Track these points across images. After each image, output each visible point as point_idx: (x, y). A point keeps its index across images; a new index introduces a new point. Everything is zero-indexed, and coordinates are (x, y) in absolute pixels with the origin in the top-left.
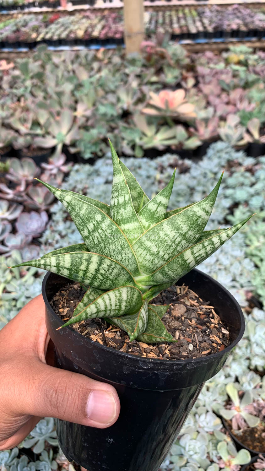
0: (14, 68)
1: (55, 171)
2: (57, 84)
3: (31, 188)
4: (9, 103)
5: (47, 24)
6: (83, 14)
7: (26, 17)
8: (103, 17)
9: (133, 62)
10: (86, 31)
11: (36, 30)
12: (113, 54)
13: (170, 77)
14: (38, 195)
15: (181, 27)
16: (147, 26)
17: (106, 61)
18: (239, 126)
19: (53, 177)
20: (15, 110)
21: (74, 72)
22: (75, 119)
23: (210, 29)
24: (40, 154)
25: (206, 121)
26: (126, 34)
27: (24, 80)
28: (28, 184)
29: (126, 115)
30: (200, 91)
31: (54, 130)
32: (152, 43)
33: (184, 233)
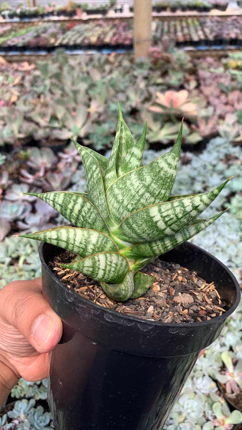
0: (35, 69)
1: (70, 160)
2: (73, 84)
3: (49, 174)
4: (30, 98)
5: (64, 31)
6: (96, 22)
7: (46, 25)
8: (114, 26)
9: (141, 65)
10: (99, 38)
11: (54, 35)
12: (123, 58)
13: (174, 79)
14: (55, 180)
15: (184, 35)
16: (154, 33)
17: (117, 64)
18: (236, 125)
19: (68, 165)
20: (35, 105)
21: (88, 73)
22: (89, 115)
23: (211, 37)
24: (57, 144)
25: (207, 119)
26: (135, 40)
27: (44, 80)
28: (46, 171)
29: (134, 112)
30: (201, 92)
31: (70, 124)
32: (159, 48)
33: (147, 185)
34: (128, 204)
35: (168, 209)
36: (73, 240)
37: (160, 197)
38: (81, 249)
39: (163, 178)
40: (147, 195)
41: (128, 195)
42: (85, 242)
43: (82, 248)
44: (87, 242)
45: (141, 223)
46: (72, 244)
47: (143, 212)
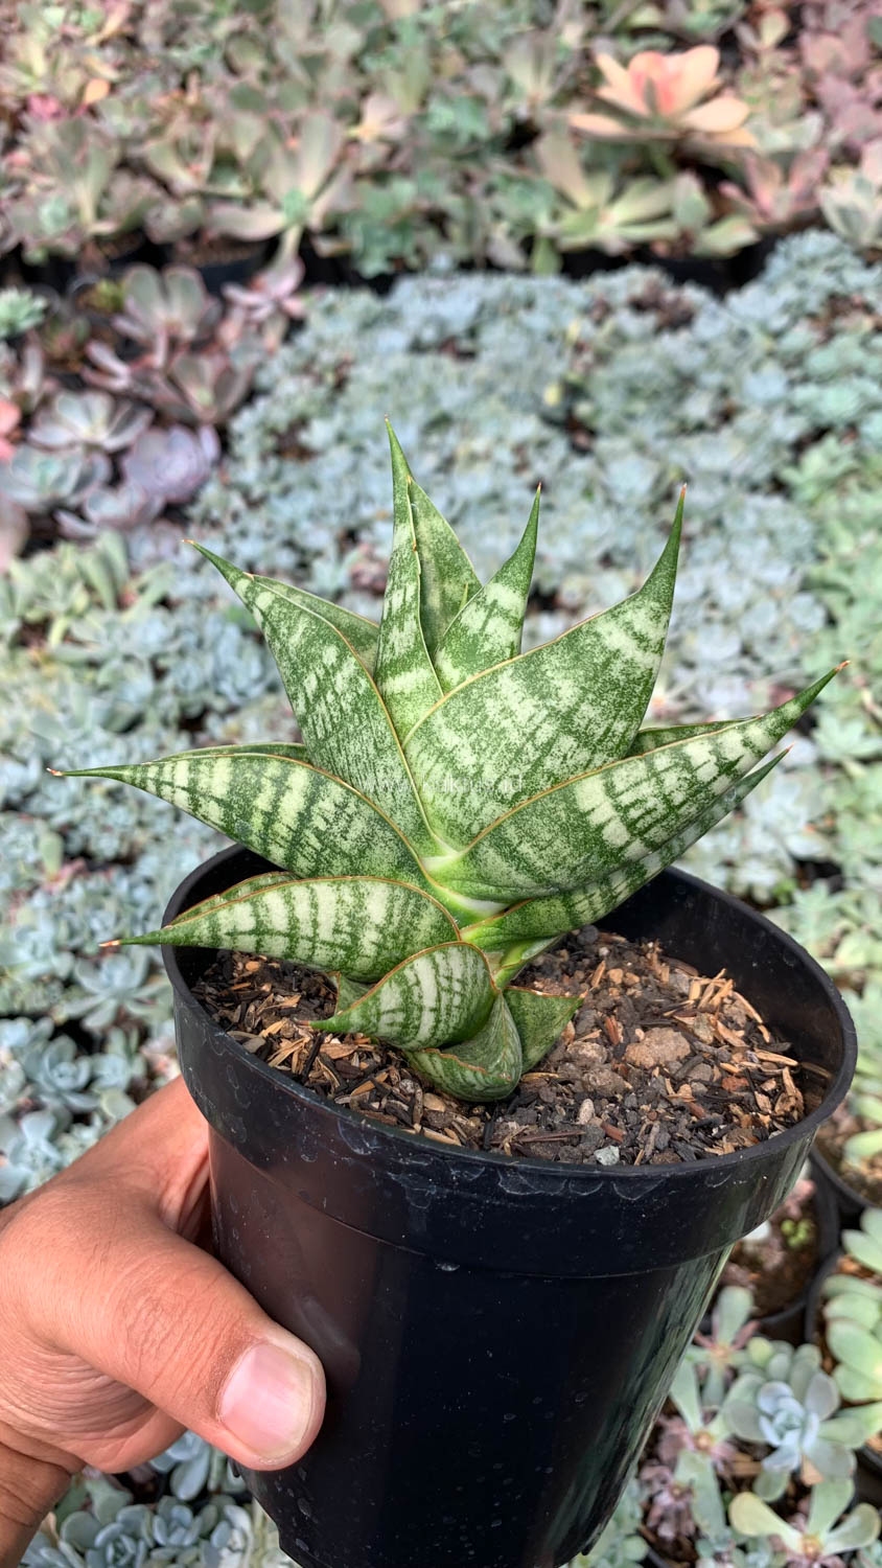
33: (564, 710)
34: (500, 779)
35: (639, 780)
36: (310, 924)
37: (610, 744)
38: (338, 950)
39: (622, 684)
40: (567, 743)
41: (496, 750)
42: (350, 924)
43: (341, 947)
44: (357, 923)
45: (548, 837)
46: (310, 939)
47: (555, 799)
